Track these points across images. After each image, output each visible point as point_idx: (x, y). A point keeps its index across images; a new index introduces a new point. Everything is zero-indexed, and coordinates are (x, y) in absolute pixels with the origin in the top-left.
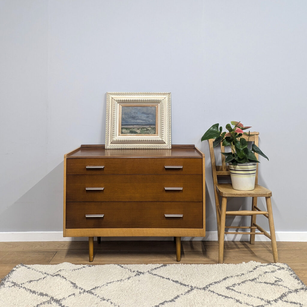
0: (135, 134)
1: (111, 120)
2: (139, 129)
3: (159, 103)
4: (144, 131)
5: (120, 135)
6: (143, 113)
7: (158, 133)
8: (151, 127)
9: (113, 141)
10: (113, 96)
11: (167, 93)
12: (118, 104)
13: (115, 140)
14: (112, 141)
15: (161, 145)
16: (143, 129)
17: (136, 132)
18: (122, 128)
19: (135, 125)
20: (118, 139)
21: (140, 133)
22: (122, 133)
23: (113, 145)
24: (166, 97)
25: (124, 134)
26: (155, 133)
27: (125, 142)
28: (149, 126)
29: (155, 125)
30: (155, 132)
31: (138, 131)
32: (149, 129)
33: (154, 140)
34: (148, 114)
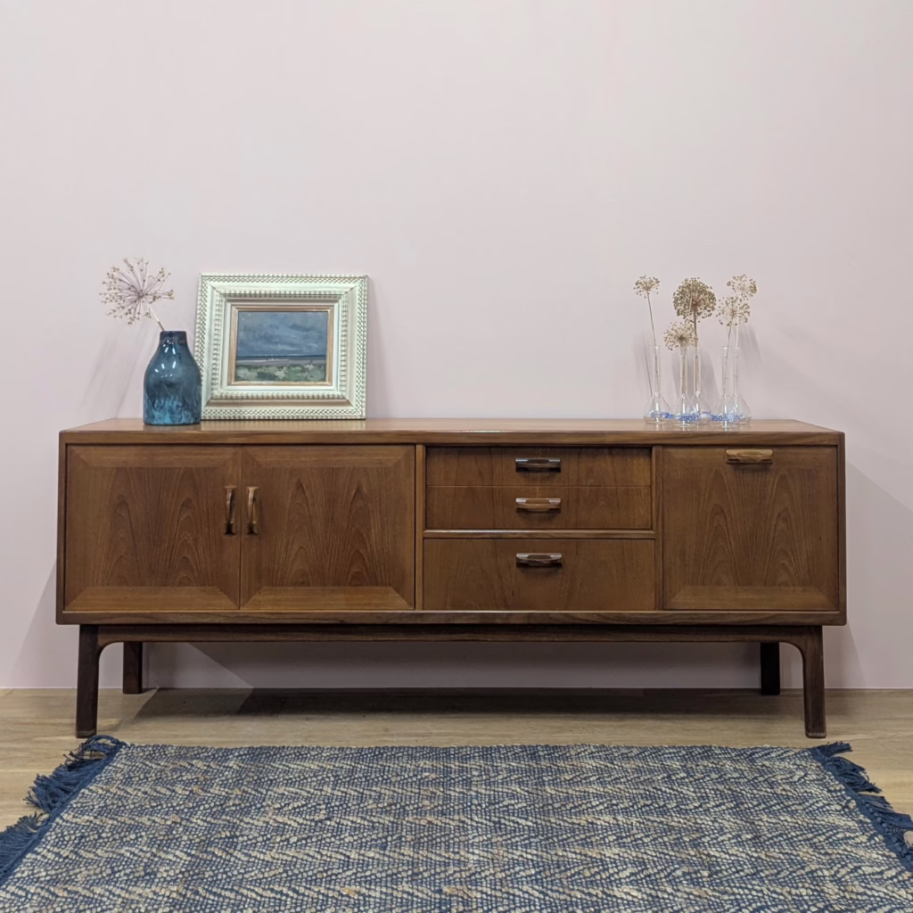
0: (272, 382)
1: (209, 344)
2: (282, 367)
3: (336, 301)
4: (296, 372)
5: (233, 383)
6: (295, 327)
7: (330, 380)
8: (315, 362)
9: (212, 398)
10: (216, 284)
11: (357, 276)
12: (229, 305)
13: (219, 394)
14: (209, 397)
15: (340, 408)
16: (293, 369)
17: (275, 376)
18: (237, 367)
19: (270, 357)
20: (225, 392)
21: (284, 380)
22: (237, 378)
23: (214, 408)
24: (356, 285)
25: (243, 380)
26: (324, 380)
27: (244, 401)
28: (308, 361)
29: (324, 357)
30: (325, 376)
31: (280, 374)
32: (308, 369)
33: (321, 395)
34: (307, 330)
